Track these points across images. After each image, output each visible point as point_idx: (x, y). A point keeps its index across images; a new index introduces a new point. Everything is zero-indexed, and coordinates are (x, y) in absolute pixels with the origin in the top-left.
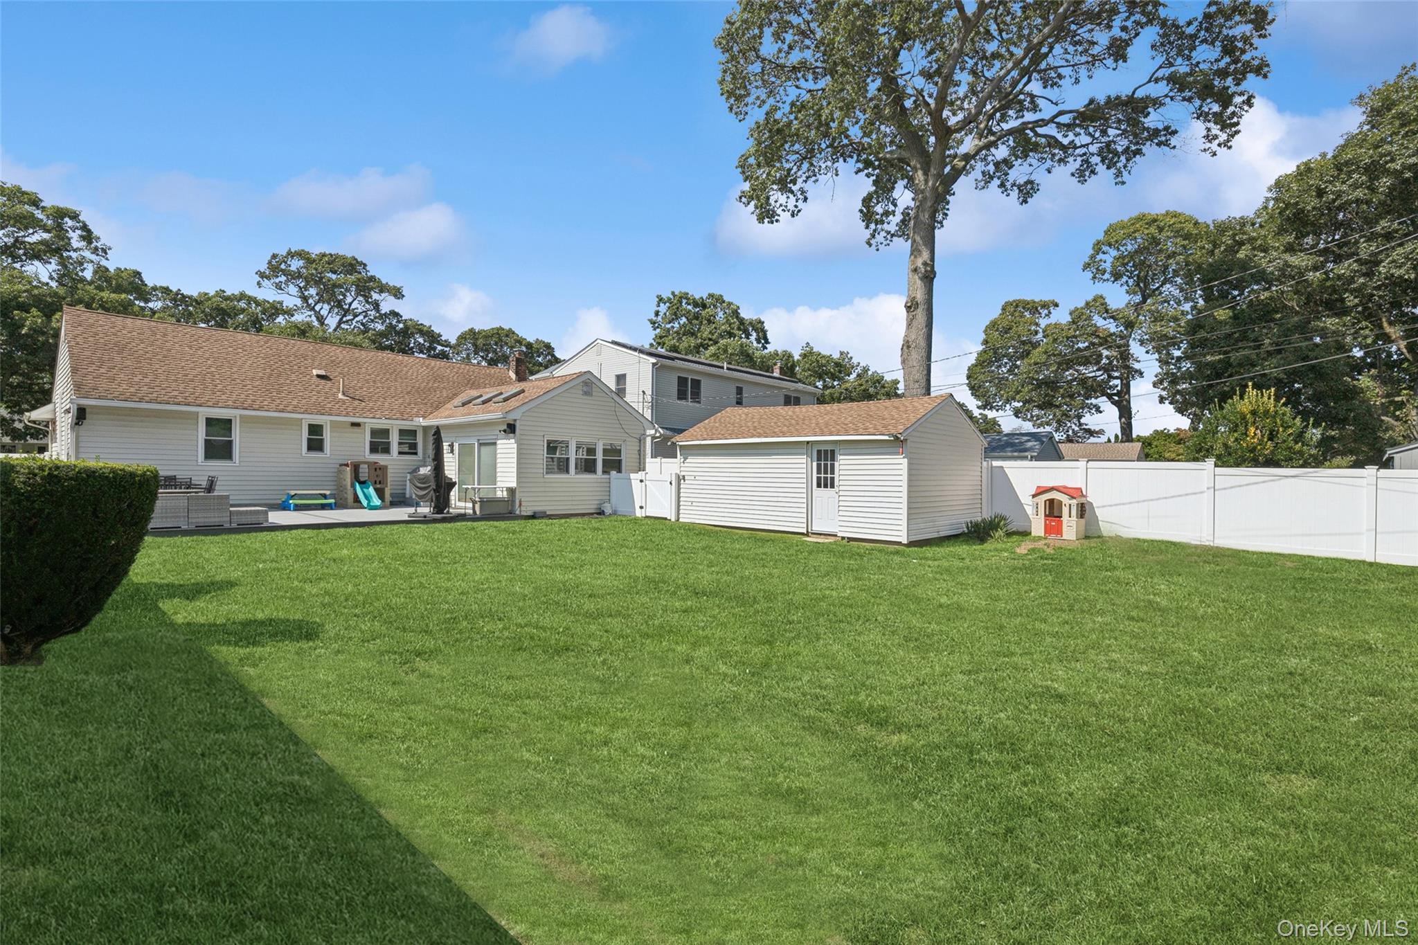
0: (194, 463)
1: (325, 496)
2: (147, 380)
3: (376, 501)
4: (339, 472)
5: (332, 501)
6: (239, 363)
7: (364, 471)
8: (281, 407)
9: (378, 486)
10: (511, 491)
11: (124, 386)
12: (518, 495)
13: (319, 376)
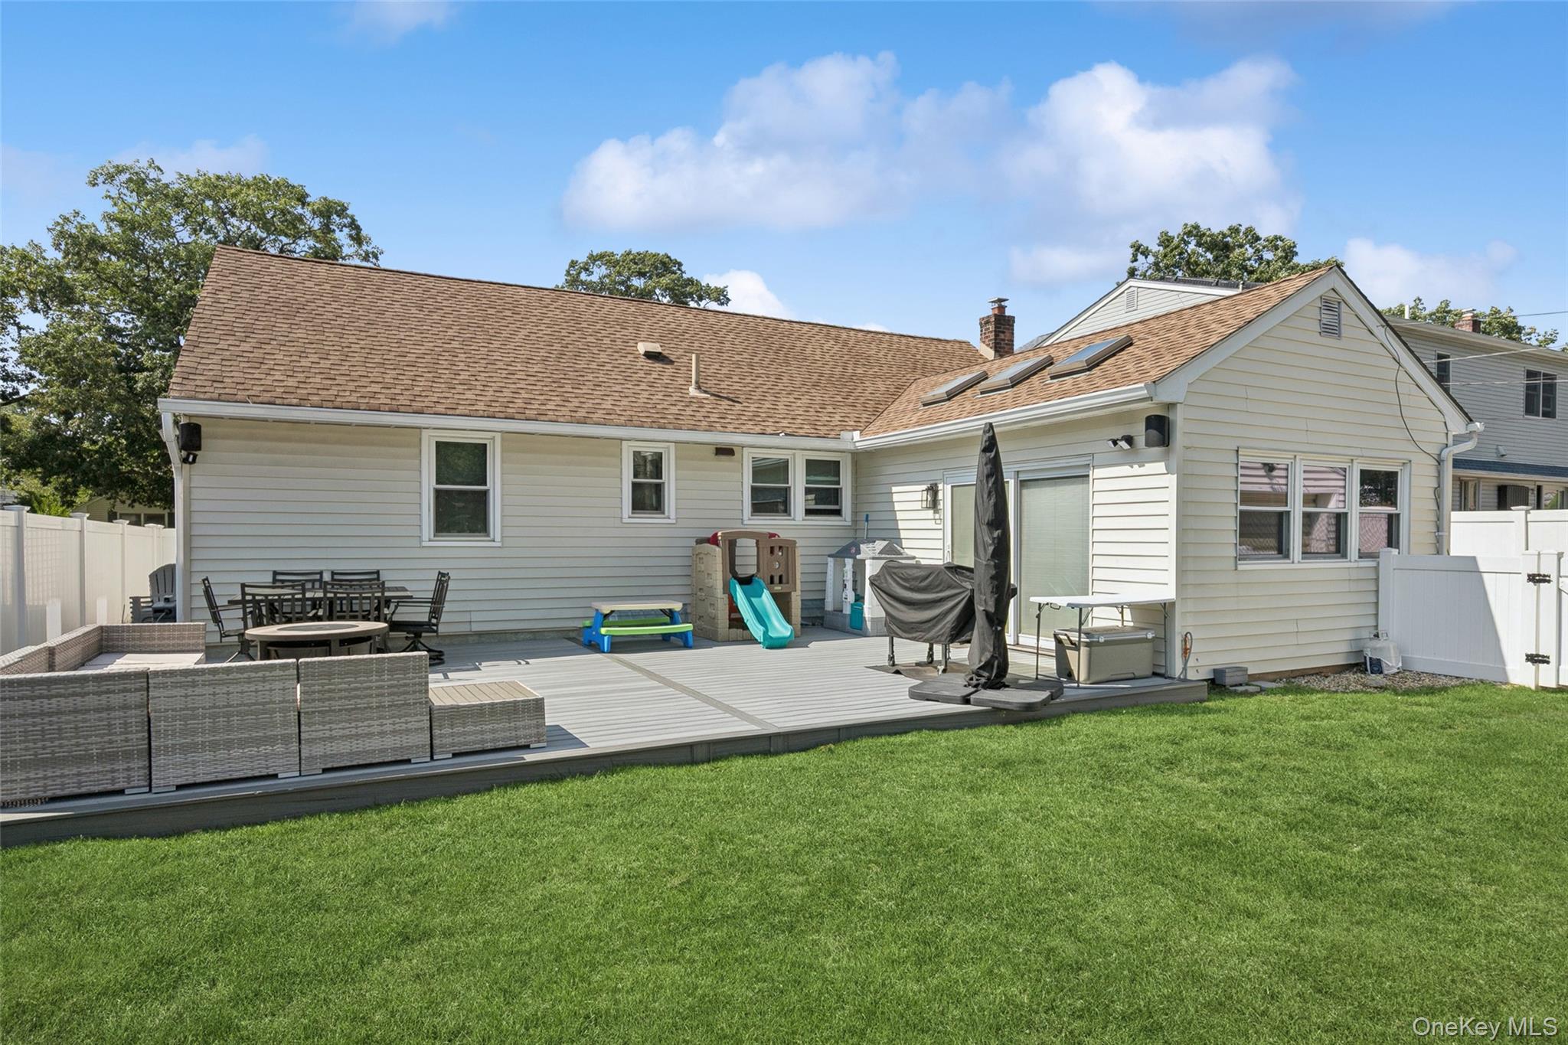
0: (415, 542)
1: (671, 616)
2: (325, 364)
3: (781, 628)
4: (697, 557)
5: (687, 627)
6: (505, 334)
7: (748, 555)
8: (582, 413)
9: (778, 588)
10: (1159, 614)
11: (278, 376)
12: (1180, 625)
13: (649, 355)
